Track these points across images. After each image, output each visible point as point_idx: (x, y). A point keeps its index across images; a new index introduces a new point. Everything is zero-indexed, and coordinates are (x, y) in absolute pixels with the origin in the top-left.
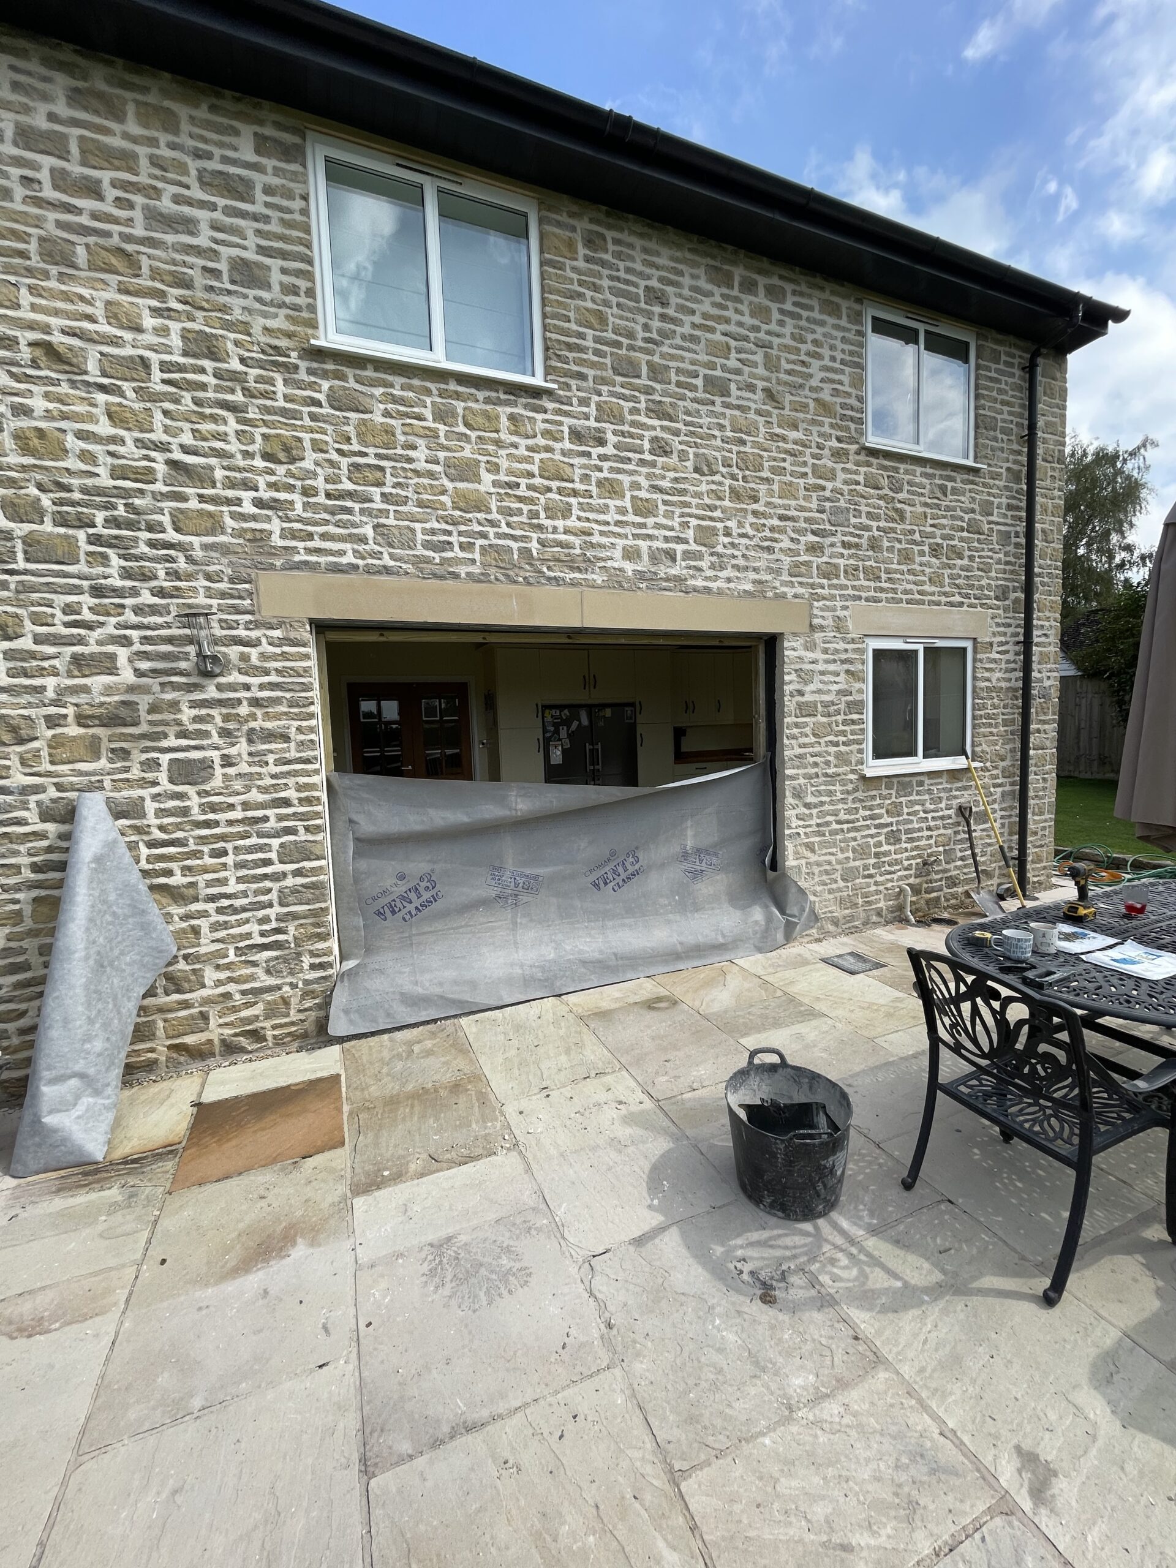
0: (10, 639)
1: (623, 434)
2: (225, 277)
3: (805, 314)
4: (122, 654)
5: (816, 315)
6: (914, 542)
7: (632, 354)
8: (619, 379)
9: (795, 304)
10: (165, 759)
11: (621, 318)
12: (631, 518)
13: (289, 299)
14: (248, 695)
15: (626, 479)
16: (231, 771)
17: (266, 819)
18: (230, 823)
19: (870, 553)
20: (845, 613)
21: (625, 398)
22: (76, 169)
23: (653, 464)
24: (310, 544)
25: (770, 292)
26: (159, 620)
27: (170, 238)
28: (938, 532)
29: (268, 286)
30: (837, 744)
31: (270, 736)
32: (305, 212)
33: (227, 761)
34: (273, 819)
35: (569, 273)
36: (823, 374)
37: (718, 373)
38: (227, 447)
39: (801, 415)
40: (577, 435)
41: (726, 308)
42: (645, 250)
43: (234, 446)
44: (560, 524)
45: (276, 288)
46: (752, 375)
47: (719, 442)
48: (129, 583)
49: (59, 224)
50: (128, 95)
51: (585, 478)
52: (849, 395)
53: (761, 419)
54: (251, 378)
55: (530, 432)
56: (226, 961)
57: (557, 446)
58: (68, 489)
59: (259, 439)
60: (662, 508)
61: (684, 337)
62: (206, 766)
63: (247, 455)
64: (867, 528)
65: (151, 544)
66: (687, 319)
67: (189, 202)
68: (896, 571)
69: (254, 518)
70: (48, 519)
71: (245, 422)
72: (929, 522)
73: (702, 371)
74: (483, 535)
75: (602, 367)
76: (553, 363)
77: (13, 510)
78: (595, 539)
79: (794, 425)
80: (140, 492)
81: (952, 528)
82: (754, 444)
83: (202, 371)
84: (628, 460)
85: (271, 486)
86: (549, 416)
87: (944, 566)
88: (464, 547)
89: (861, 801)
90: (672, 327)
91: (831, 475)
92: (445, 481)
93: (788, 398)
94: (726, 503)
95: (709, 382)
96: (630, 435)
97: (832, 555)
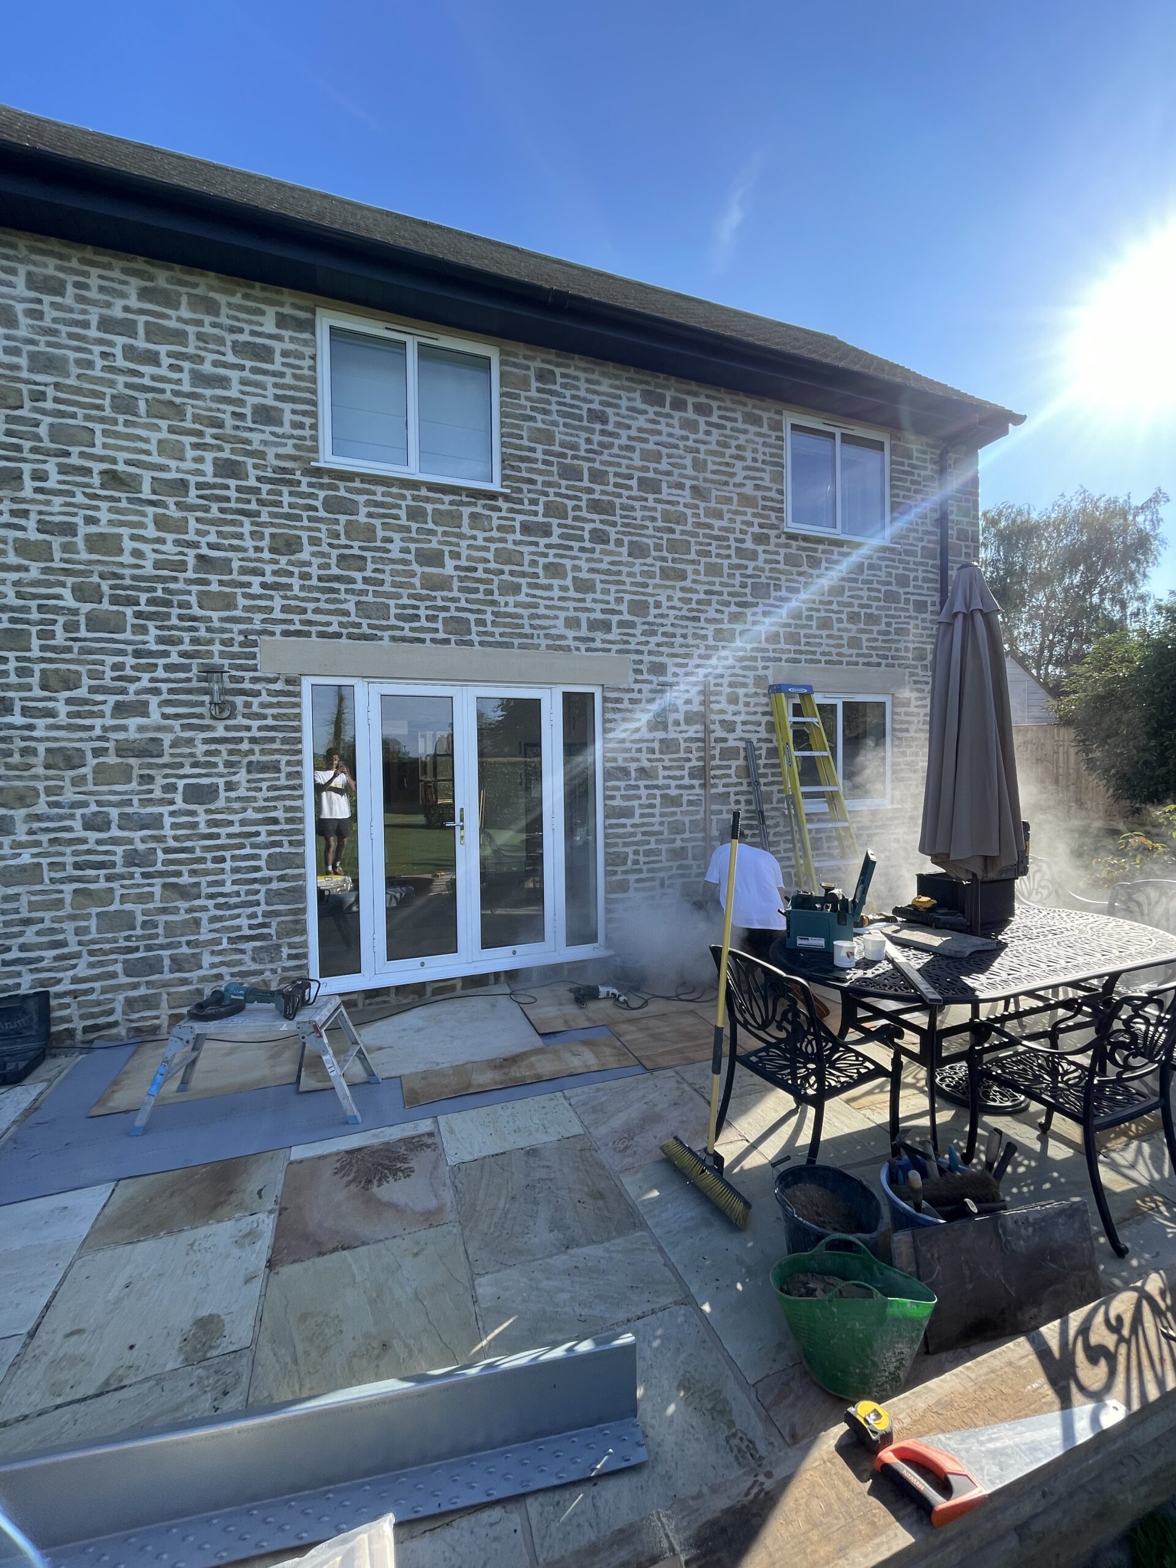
0: (71, 690)
1: (566, 526)
2: (249, 418)
3: (729, 424)
4: (154, 701)
5: (740, 425)
6: (833, 611)
7: (575, 462)
8: (564, 483)
9: (720, 417)
10: (181, 784)
11: (567, 434)
12: (572, 593)
13: (296, 432)
14: (249, 734)
15: (568, 563)
16: (233, 794)
17: (258, 834)
18: (230, 836)
19: (791, 621)
20: (766, 672)
21: (569, 498)
22: (141, 344)
23: (592, 551)
24: (303, 617)
25: (700, 409)
26: (182, 675)
27: (208, 392)
28: (856, 602)
29: (280, 424)
31: (263, 767)
32: (313, 368)
33: (230, 786)
34: (264, 834)
35: (523, 402)
36: (746, 473)
37: (651, 475)
38: (243, 544)
39: (725, 507)
40: (526, 528)
41: (659, 423)
42: (588, 381)
43: (248, 543)
44: (511, 599)
45: (287, 424)
46: (681, 476)
47: (650, 532)
48: (162, 647)
49: (127, 385)
50: (183, 289)
51: (534, 563)
52: (769, 489)
53: (689, 512)
54: (264, 492)
55: (487, 527)
56: (220, 948)
57: (510, 537)
58: (122, 577)
59: (267, 537)
60: (599, 586)
61: (621, 448)
62: (213, 790)
63: (258, 549)
64: (787, 600)
65: (181, 618)
66: (624, 433)
67: (225, 365)
68: (815, 636)
69: (260, 597)
70: (106, 600)
71: (258, 524)
72: (847, 593)
73: (637, 474)
74: (446, 609)
75: (549, 473)
76: (508, 472)
77: (80, 593)
78: (541, 611)
79: (719, 515)
80: (175, 579)
81: (869, 598)
82: (683, 532)
83: (227, 487)
84: (571, 548)
85: (275, 573)
86: (503, 514)
87: (862, 631)
88: (429, 618)
89: (781, 835)
90: (611, 440)
91: (754, 556)
92: (415, 567)
93: (714, 493)
94: (657, 581)
95: (642, 482)
96: (572, 527)
97: (754, 623)
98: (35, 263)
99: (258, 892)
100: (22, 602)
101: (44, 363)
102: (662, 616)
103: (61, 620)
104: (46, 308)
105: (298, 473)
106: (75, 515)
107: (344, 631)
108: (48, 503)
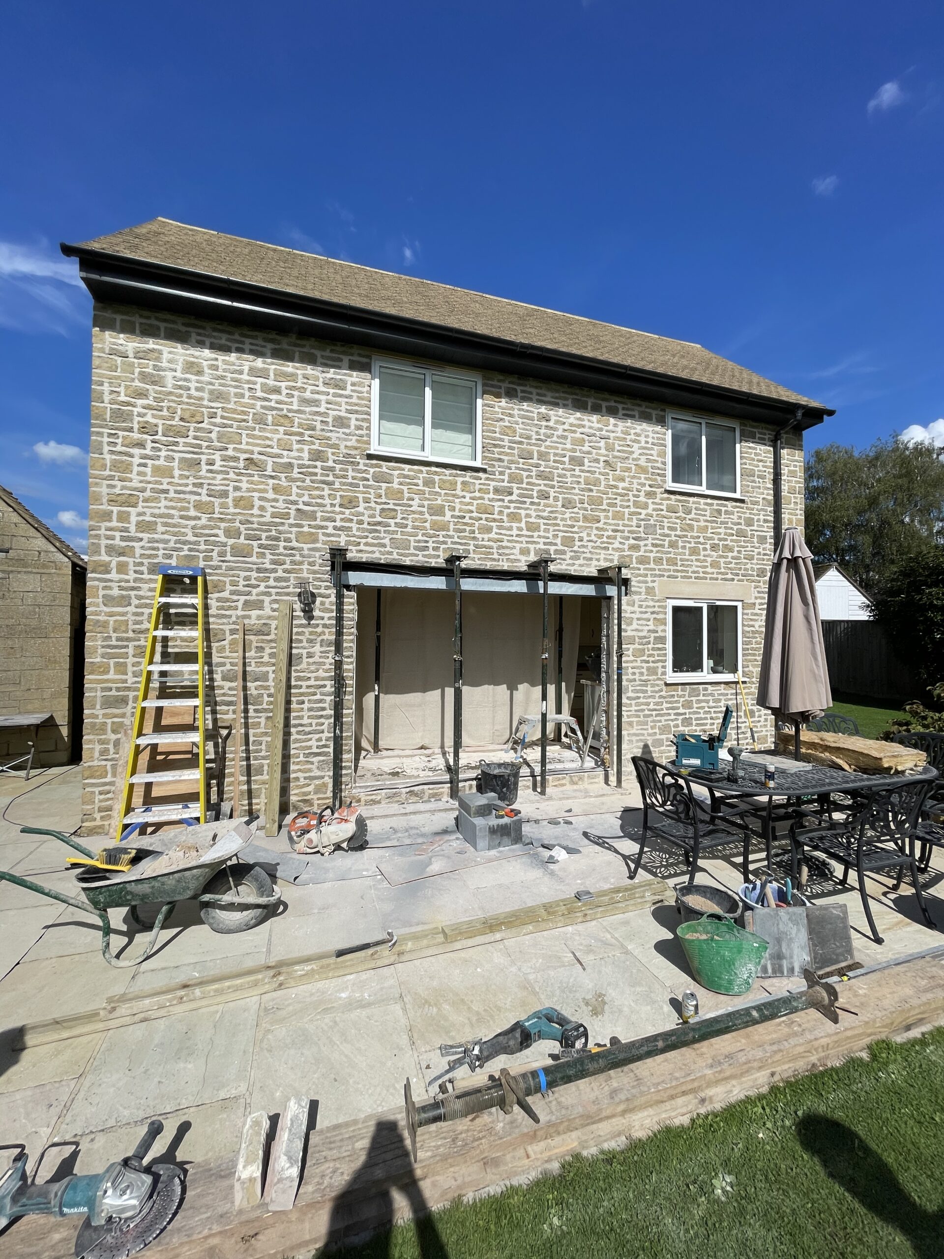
0: (220, 592)
1: (522, 489)
2: (331, 424)
3: (629, 420)
4: (267, 599)
5: (636, 419)
6: (700, 543)
7: (529, 447)
8: (521, 461)
9: (624, 415)
11: (524, 429)
12: (525, 532)
13: (358, 432)
14: (322, 622)
15: (523, 512)
16: (311, 660)
17: (324, 686)
18: (308, 687)
19: (670, 549)
20: (654, 584)
21: (523, 470)
22: (271, 382)
23: (539, 504)
24: (358, 548)
25: (610, 410)
26: (285, 584)
27: (308, 409)
28: (716, 537)
29: (349, 427)
30: (648, 662)
32: (369, 392)
33: (310, 655)
34: (328, 686)
35: (497, 409)
36: (641, 451)
37: (578, 454)
38: (324, 502)
39: (626, 474)
40: (497, 491)
41: (583, 420)
42: (538, 394)
43: (327, 501)
44: (486, 536)
45: (353, 427)
46: (597, 454)
47: (577, 491)
48: (274, 566)
49: (262, 407)
50: (297, 349)
51: (501, 512)
52: (656, 461)
53: (602, 477)
54: (337, 469)
55: (472, 490)
56: (298, 760)
57: (486, 496)
58: (252, 523)
59: (338, 497)
60: (543, 527)
61: (558, 437)
62: (299, 657)
63: (332, 505)
64: (668, 536)
65: (285, 548)
66: (561, 427)
68: (687, 560)
69: (333, 535)
70: (242, 537)
71: (333, 490)
72: (710, 531)
73: (569, 454)
74: (445, 543)
75: (513, 455)
76: (486, 454)
77: (228, 533)
78: (505, 544)
79: (623, 480)
80: (283, 524)
81: (726, 534)
82: (598, 491)
83: (316, 467)
84: (525, 502)
85: (342, 520)
86: (482, 481)
87: (721, 557)
88: (434, 549)
89: (664, 698)
90: (552, 432)
91: (645, 506)
92: (427, 516)
93: (619, 464)
94: (581, 523)
95: (572, 459)
96: (526, 489)
97: (645, 551)
98: (215, 337)
99: (323, 724)
100: (196, 539)
101: (217, 396)
102: (583, 546)
103: (217, 549)
104: (220, 363)
105: (358, 457)
106: (228, 485)
107: (383, 557)
108: (214, 478)
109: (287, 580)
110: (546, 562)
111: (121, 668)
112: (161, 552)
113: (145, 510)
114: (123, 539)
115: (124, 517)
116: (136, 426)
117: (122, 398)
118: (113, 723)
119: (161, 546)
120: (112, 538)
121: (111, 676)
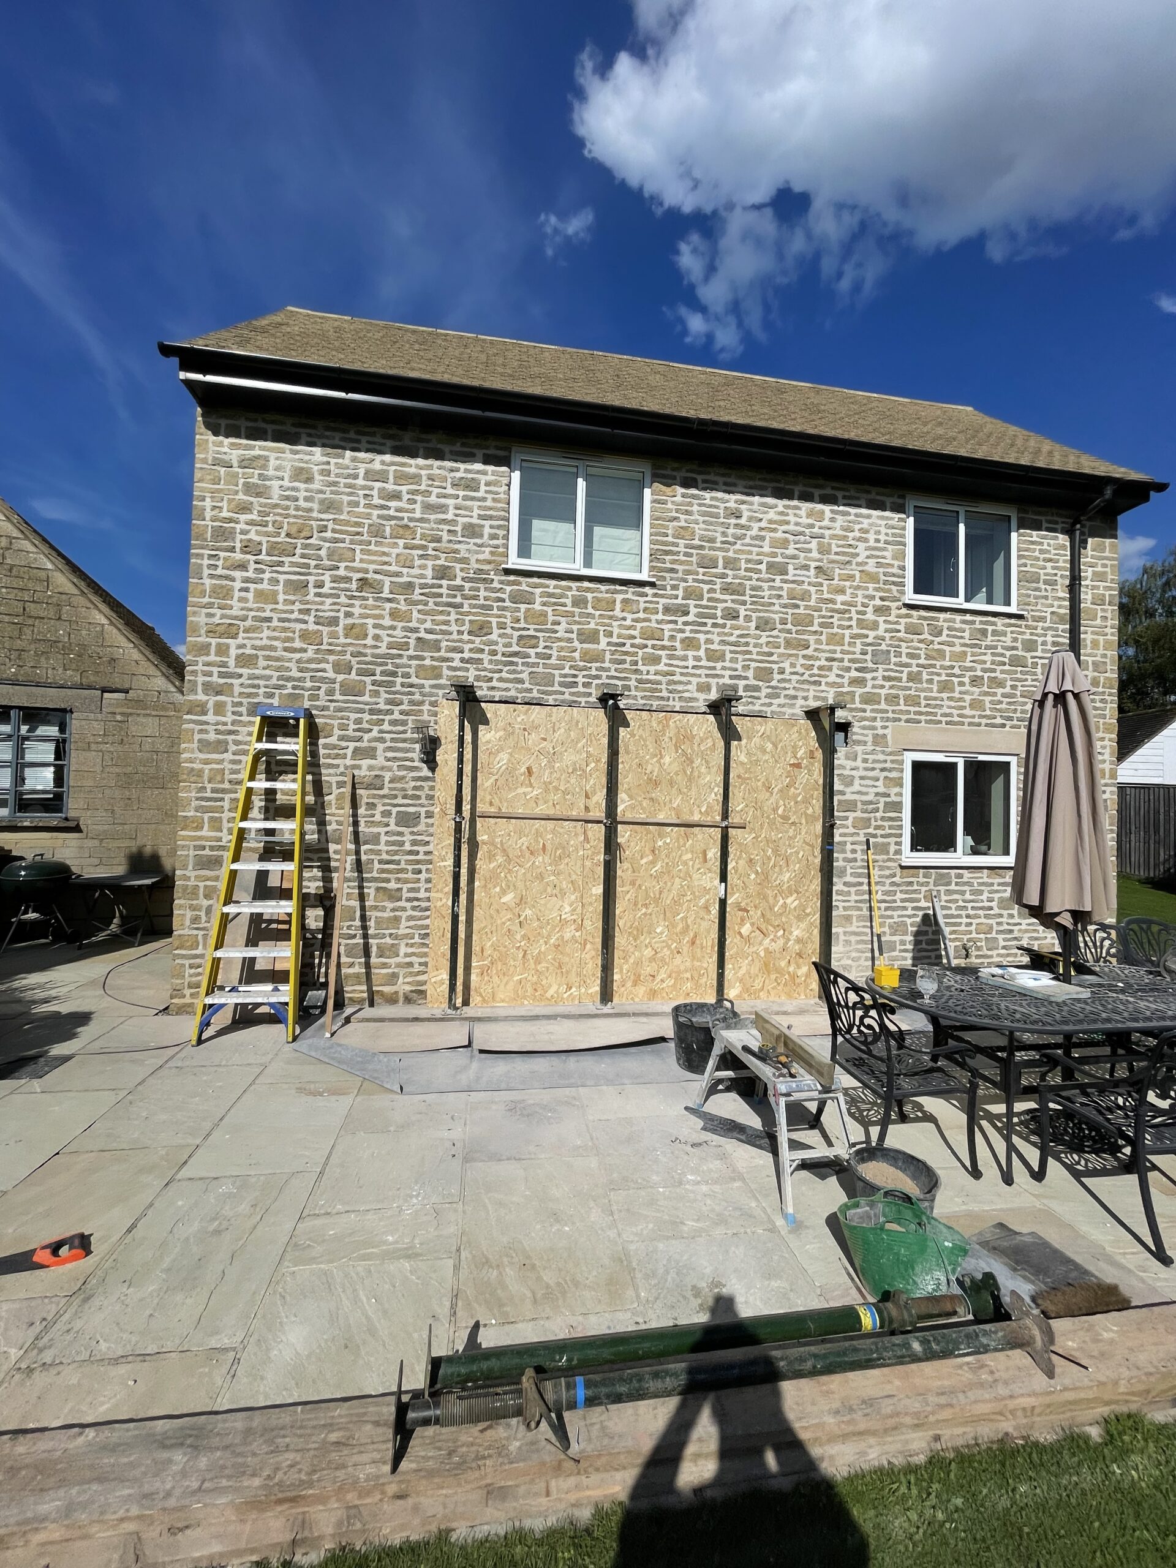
0: (326, 738)
1: (701, 606)
2: (460, 534)
3: (854, 511)
4: (380, 747)
5: (863, 511)
6: (954, 675)
7: (712, 552)
8: (701, 570)
9: (845, 505)
10: (395, 810)
11: (706, 530)
12: (704, 663)
13: (493, 542)
15: (702, 637)
16: (429, 821)
19: (910, 684)
20: (886, 731)
21: (703, 582)
22: (390, 487)
23: (724, 626)
24: (490, 684)
25: (825, 499)
26: (401, 728)
27: (432, 517)
28: (979, 667)
29: (482, 537)
30: (875, 836)
32: (508, 493)
33: (429, 815)
35: (670, 506)
36: (868, 553)
37: (779, 559)
38: (449, 629)
39: (847, 584)
40: (667, 610)
41: (787, 515)
42: (726, 484)
43: (454, 628)
44: (652, 669)
45: (486, 536)
46: (806, 558)
47: (777, 608)
48: (389, 707)
49: (379, 517)
50: (421, 445)
51: (672, 638)
52: (891, 566)
53: (813, 589)
54: (467, 588)
55: (635, 610)
56: (413, 941)
57: (653, 617)
58: (365, 655)
59: (467, 623)
60: (728, 656)
61: (752, 538)
62: (416, 817)
63: (460, 632)
64: (907, 665)
66: (756, 526)
68: (935, 699)
69: (459, 669)
70: (354, 672)
71: (461, 614)
72: (969, 658)
73: (766, 559)
74: (598, 677)
75: (690, 563)
76: (654, 564)
77: (338, 668)
78: (676, 678)
79: (842, 591)
80: (400, 656)
81: (993, 663)
82: (807, 607)
83: (441, 586)
84: (705, 624)
85: (471, 650)
86: (649, 599)
87: (987, 694)
88: (585, 685)
89: (898, 885)
90: (743, 532)
91: (875, 626)
92: (576, 644)
93: (837, 571)
94: (782, 650)
95: (771, 566)
96: (707, 607)
97: (874, 687)
98: (327, 434)
100: (301, 674)
101: (329, 506)
102: (785, 680)
103: (324, 687)
104: (332, 467)
105: (493, 573)
106: (338, 611)
107: (520, 695)
108: (322, 603)
109: (404, 723)
110: (729, 701)
111: (216, 824)
112: (262, 691)
113: (245, 641)
114: (221, 675)
115: (222, 650)
116: (238, 545)
117: (225, 514)
118: (206, 887)
119: (262, 683)
120: (210, 674)
121: (205, 832)
